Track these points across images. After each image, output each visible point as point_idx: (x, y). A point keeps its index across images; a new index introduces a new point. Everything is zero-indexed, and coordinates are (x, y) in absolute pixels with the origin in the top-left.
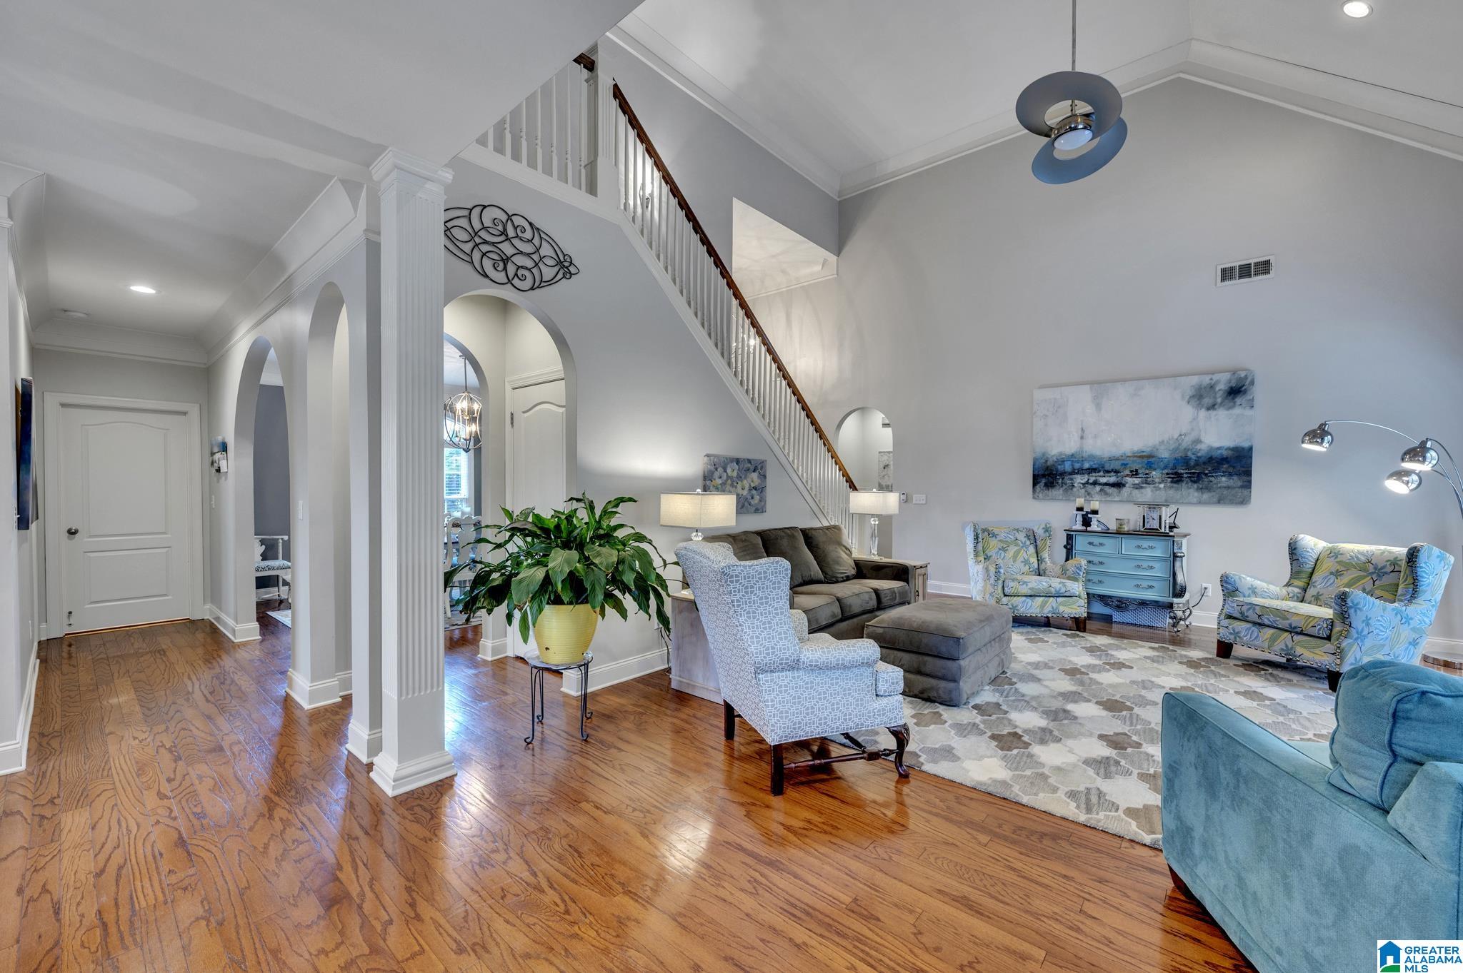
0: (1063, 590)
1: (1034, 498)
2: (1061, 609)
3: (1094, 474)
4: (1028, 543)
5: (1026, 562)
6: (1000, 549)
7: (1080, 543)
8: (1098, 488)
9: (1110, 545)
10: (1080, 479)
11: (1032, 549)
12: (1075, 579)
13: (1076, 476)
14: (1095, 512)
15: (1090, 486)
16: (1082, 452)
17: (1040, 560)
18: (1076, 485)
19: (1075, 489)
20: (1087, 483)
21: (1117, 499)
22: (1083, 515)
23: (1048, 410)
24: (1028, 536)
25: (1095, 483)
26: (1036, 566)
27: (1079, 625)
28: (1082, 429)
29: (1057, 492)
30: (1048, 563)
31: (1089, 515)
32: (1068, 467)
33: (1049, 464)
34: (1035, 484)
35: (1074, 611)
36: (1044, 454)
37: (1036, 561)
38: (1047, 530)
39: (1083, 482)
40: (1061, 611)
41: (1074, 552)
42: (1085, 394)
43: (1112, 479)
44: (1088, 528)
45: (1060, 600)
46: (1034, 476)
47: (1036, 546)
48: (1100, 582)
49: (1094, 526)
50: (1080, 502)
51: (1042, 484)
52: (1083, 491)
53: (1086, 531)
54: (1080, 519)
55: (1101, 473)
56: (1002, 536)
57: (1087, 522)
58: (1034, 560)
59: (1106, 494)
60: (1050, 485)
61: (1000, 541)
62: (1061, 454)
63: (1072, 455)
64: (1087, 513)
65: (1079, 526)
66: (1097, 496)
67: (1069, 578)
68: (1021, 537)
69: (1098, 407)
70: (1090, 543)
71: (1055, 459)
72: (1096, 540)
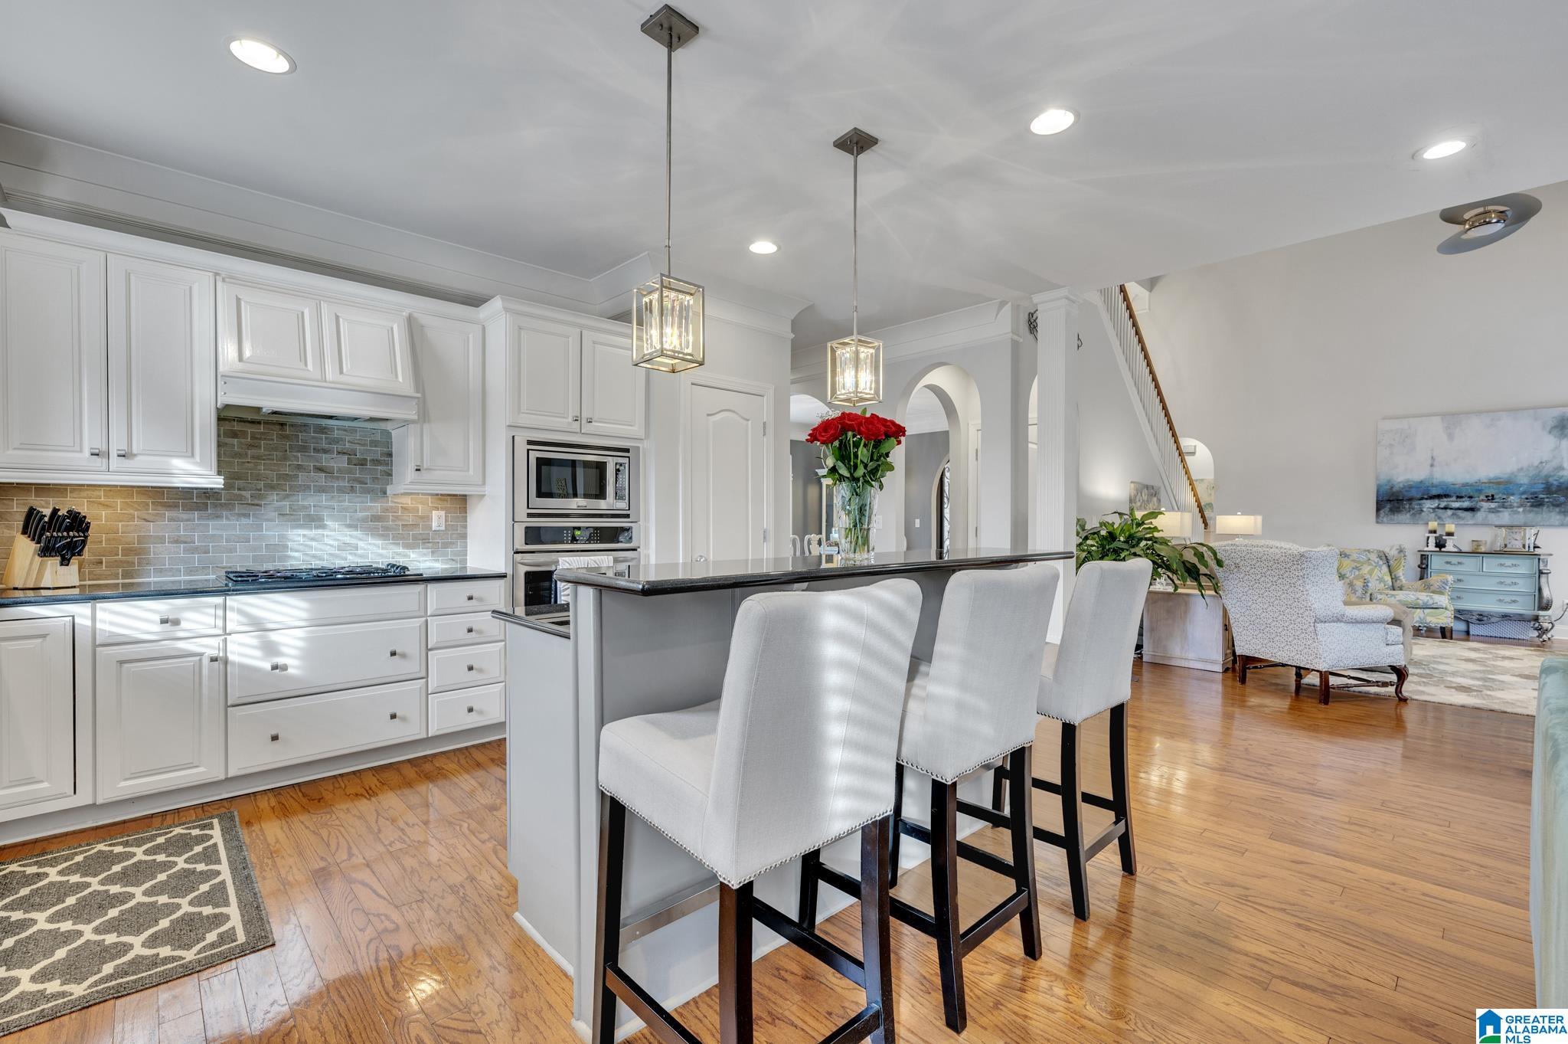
0: (1431, 602)
1: (1377, 522)
2: (1429, 619)
3: (1445, 499)
4: (1381, 563)
5: (1381, 580)
6: (1353, 568)
7: (1436, 562)
8: (1449, 512)
9: (1470, 564)
10: (1428, 505)
11: (1385, 569)
12: (1441, 593)
13: (1424, 501)
14: (1450, 534)
15: (1440, 511)
16: (1433, 478)
17: (1394, 579)
18: (1425, 510)
19: (1423, 514)
20: (1438, 508)
21: (1471, 522)
22: (1436, 537)
23: (1394, 440)
24: (1380, 557)
25: (1445, 508)
26: (1391, 584)
27: (1445, 633)
28: (1432, 457)
29: (1405, 517)
30: (1403, 580)
31: (1444, 537)
32: (1414, 493)
33: (1394, 490)
34: (1378, 510)
35: (1440, 621)
36: (1389, 481)
37: (1390, 580)
38: (1401, 551)
39: (1433, 506)
40: (1428, 621)
41: (1429, 570)
42: (1436, 425)
43: (1466, 504)
44: (1443, 549)
45: (1427, 611)
46: (1378, 503)
47: (1389, 566)
48: (1459, 598)
49: (1449, 547)
50: (1433, 525)
51: (1387, 509)
52: (1433, 515)
53: (1440, 551)
54: (1432, 542)
55: (1454, 498)
56: (1355, 556)
57: (1440, 545)
58: (1388, 578)
59: (1459, 517)
60: (1395, 510)
61: (1352, 561)
62: (1408, 481)
63: (1421, 482)
64: (1441, 536)
65: (1432, 547)
66: (1448, 519)
67: (1433, 592)
68: (1374, 557)
69: (1451, 437)
70: (1447, 563)
71: (1401, 486)
72: (1454, 560)
